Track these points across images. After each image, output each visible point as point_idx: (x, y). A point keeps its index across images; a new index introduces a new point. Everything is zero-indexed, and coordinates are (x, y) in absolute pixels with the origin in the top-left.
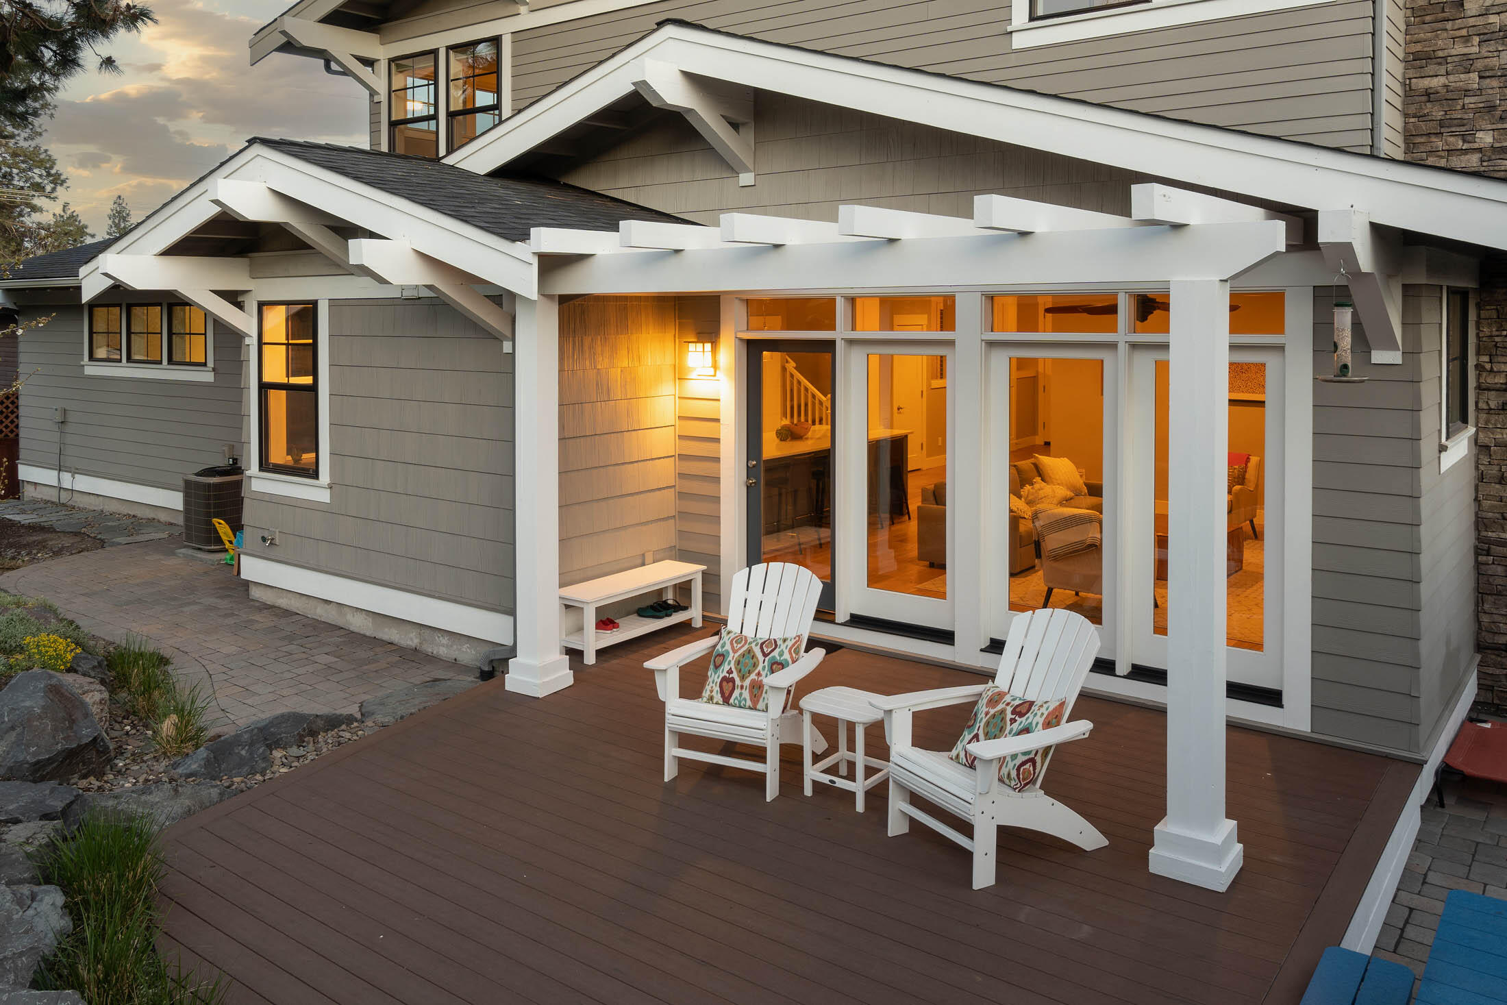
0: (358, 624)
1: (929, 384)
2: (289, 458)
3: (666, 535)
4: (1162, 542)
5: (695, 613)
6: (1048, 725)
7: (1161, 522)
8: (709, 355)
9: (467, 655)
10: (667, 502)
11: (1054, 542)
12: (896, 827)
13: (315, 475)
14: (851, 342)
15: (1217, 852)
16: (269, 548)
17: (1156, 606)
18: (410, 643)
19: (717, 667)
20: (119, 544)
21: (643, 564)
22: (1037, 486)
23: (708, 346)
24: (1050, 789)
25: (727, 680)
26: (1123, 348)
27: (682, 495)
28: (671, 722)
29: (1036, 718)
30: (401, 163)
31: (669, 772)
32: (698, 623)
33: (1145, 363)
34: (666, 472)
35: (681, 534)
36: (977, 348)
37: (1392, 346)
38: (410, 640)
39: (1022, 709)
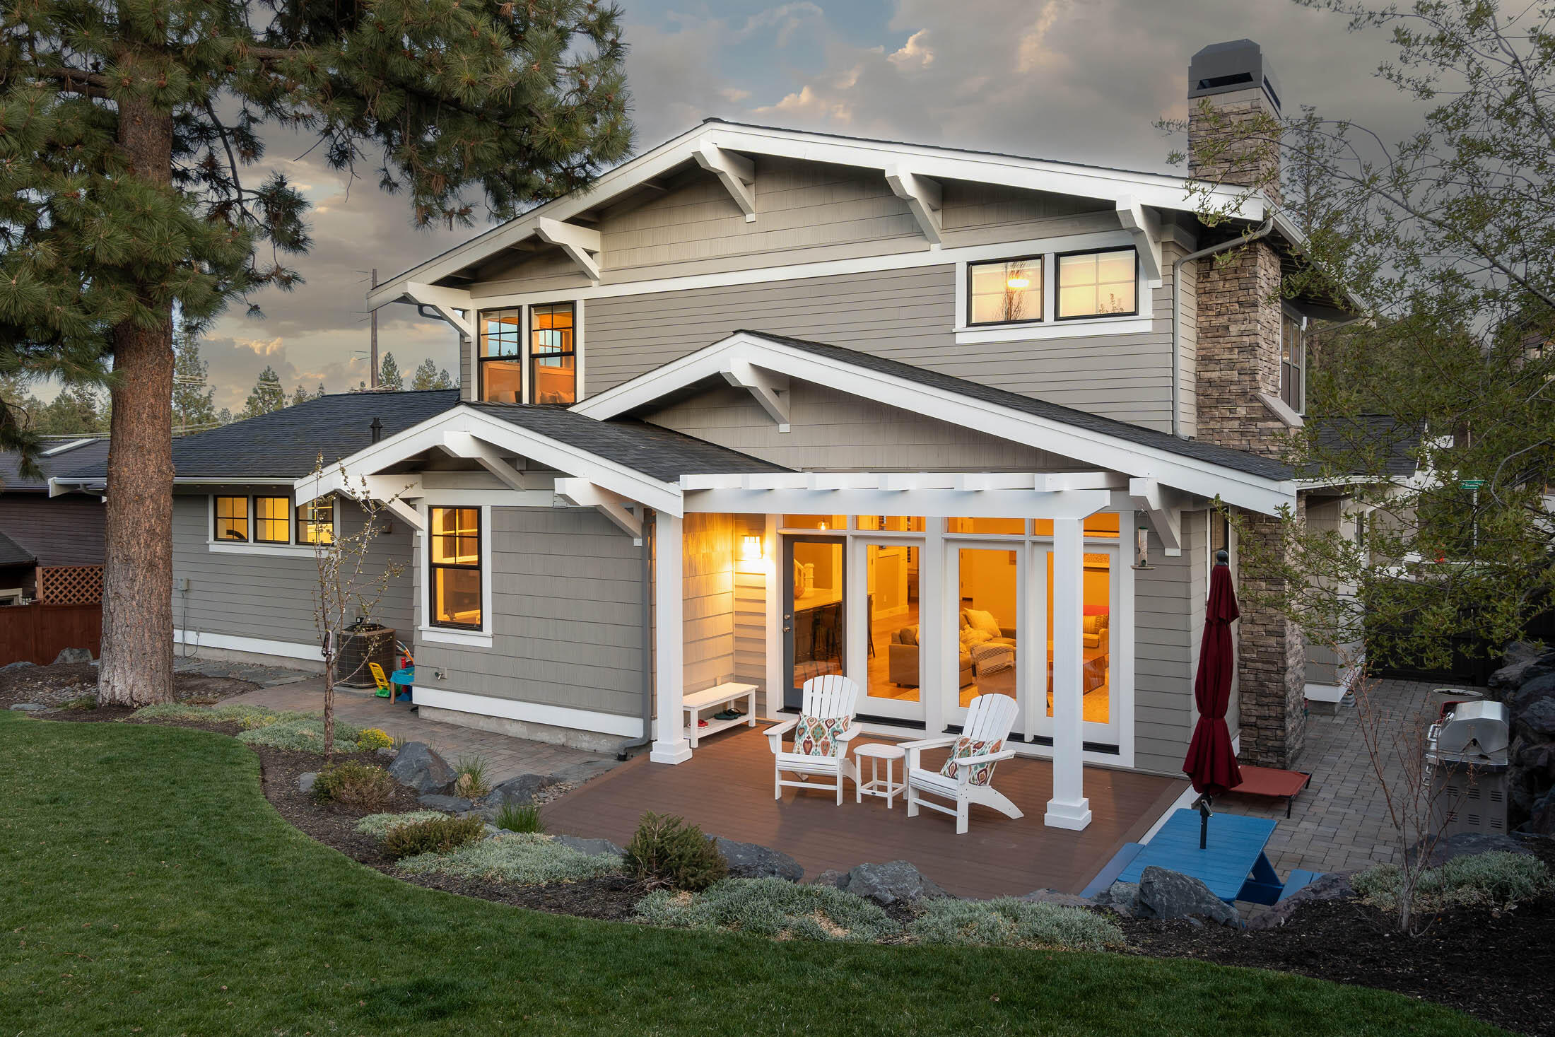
0: (514, 730)
1: (877, 554)
2: (446, 616)
3: (726, 666)
4: (1051, 666)
5: (751, 718)
6: (993, 752)
7: (1050, 654)
8: (758, 544)
9: (604, 746)
10: (728, 644)
11: (984, 665)
12: (912, 812)
13: (480, 628)
14: (856, 537)
15: (1078, 811)
16: (438, 680)
17: (1048, 706)
18: (558, 741)
19: (800, 735)
20: (274, 685)
21: (716, 685)
22: (967, 631)
23: (758, 538)
24: (994, 785)
25: (807, 742)
26: (1028, 544)
27: (738, 639)
28: (779, 765)
29: (987, 749)
30: (542, 413)
31: (778, 795)
32: (753, 724)
33: (1041, 552)
34: (727, 624)
35: (737, 665)
36: (940, 542)
37: (1175, 546)
38: (560, 739)
39: (979, 746)
